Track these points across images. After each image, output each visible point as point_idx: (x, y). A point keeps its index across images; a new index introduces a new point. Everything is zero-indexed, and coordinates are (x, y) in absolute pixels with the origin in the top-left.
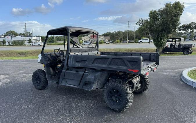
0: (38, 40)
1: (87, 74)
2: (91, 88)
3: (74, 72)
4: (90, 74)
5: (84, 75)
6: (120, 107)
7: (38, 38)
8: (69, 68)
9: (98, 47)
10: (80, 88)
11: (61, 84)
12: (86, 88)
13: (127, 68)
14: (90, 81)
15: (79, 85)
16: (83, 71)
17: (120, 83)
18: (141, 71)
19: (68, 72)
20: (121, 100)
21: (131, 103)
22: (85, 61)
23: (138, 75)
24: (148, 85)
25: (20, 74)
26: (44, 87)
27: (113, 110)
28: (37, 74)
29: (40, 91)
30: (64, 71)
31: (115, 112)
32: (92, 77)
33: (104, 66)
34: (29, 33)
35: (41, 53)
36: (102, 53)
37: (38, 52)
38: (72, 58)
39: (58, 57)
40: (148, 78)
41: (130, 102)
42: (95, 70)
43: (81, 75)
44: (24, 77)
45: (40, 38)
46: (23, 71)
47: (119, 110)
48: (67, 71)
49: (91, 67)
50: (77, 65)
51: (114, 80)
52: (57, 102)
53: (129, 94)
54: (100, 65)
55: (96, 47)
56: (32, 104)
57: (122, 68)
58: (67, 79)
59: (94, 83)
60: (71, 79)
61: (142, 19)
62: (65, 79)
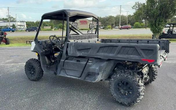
0: (22, 26)
1: (90, 64)
2: (95, 79)
3: (75, 62)
4: (94, 64)
5: (87, 65)
6: (129, 100)
7: (22, 24)
8: (69, 57)
9: (98, 33)
10: (82, 79)
11: (60, 75)
12: (88, 80)
13: (140, 57)
14: (94, 72)
15: (81, 76)
16: (85, 61)
17: (131, 75)
18: (158, 61)
19: (68, 62)
20: (131, 93)
21: (143, 97)
22: (89, 50)
23: (147, 65)
24: (156, 75)
25: (8, 63)
26: (39, 78)
27: (122, 104)
28: (31, 63)
29: (35, 82)
30: (62, 60)
31: (124, 105)
32: (97, 67)
33: (111, 55)
34: (13, 18)
35: (35, 41)
36: (103, 41)
37: (24, 38)
38: (73, 46)
39: (54, 44)
40: (156, 68)
41: (142, 95)
42: (100, 60)
43: (84, 66)
44: (13, 67)
45: (25, 23)
46: (11, 60)
47: (129, 104)
48: (66, 61)
49: (96, 57)
50: (79, 54)
51: (123, 71)
52: (57, 95)
53: (141, 86)
54: (106, 54)
55: (95, 33)
56: (28, 98)
57: (134, 57)
58: (66, 69)
59: (98, 74)
60: (71, 69)
61: (138, 2)
62: (64, 69)
